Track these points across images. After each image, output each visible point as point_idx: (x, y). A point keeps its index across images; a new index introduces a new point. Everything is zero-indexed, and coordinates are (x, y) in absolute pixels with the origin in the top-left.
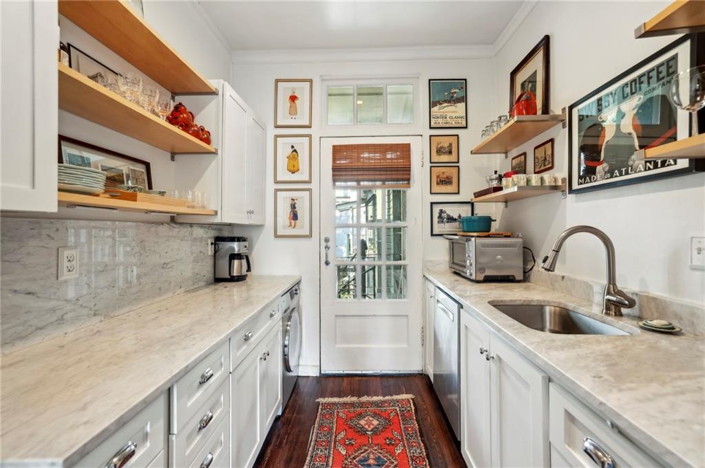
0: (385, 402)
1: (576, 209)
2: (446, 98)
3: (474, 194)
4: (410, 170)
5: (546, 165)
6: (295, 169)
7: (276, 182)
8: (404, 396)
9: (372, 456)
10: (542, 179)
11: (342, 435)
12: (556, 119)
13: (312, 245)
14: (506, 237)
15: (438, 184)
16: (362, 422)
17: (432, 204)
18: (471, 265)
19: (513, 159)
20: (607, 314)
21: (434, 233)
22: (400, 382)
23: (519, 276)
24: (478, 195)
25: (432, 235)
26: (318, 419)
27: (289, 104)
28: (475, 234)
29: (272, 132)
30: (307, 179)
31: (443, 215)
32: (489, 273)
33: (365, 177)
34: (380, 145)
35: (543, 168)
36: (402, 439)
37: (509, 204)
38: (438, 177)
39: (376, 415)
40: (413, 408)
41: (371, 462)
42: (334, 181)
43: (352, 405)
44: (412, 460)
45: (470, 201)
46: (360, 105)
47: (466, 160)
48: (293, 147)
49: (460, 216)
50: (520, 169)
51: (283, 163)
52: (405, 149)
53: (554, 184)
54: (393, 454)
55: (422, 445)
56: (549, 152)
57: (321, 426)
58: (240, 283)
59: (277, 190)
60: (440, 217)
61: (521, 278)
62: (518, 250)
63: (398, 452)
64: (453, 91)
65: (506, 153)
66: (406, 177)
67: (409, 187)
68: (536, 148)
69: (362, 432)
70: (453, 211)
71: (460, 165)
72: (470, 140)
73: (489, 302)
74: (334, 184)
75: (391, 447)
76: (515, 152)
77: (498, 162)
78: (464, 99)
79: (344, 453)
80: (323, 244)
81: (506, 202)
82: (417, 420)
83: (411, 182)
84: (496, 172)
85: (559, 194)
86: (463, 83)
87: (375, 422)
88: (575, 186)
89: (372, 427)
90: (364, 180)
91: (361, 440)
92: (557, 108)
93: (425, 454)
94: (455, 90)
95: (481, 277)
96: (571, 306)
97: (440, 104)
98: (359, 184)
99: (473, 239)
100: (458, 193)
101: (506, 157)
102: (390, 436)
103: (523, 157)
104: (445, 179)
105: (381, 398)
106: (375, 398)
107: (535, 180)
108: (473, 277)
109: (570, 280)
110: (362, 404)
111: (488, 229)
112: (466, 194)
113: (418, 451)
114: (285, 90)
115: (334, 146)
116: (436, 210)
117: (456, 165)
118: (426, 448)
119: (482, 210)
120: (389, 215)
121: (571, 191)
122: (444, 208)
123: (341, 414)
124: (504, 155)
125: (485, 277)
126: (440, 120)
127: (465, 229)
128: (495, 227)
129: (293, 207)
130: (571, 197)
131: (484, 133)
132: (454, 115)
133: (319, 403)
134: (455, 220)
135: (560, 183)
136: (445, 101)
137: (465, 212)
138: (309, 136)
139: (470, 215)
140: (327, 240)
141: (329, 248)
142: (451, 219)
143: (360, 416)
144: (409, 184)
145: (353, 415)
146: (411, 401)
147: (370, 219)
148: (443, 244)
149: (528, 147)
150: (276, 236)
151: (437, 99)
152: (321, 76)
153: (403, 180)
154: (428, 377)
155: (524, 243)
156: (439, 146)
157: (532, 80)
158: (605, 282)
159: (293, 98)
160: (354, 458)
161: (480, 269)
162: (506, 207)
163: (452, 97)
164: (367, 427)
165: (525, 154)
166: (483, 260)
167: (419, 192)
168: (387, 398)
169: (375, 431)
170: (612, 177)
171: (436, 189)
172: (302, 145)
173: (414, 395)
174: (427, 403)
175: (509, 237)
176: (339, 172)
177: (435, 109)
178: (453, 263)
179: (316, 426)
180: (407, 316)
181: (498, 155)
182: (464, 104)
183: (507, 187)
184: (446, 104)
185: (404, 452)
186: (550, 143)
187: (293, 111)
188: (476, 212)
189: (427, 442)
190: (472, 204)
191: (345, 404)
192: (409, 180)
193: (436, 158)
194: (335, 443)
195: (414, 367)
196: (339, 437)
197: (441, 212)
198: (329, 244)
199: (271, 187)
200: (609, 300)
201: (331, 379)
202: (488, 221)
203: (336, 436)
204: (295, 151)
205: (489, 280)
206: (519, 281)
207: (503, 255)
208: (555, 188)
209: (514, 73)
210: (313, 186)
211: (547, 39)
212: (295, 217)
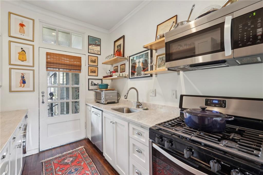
0: (74, 151)
1: (131, 83)
2: (94, 44)
3: (103, 77)
4: (81, 67)
5: (123, 71)
6: (24, 59)
7: (10, 64)
8: (80, 147)
9: (73, 169)
10: (123, 74)
11: (58, 168)
12: (126, 58)
13: (35, 95)
14: (113, 90)
15: (91, 72)
16: (66, 161)
17: (89, 79)
18: (103, 99)
19: (114, 67)
20: (137, 108)
21: (89, 89)
22: (78, 143)
23: (116, 102)
24: (104, 77)
25: (89, 90)
26: (44, 168)
27: (19, 28)
28: (104, 89)
29: (7, 39)
30: (32, 65)
31: (93, 83)
32: (108, 101)
33: (62, 67)
35: (122, 71)
36: (83, 160)
37: (113, 80)
38: (91, 70)
39: (70, 157)
40: (85, 150)
41: (73, 171)
42: (47, 68)
43: (60, 157)
44: (88, 164)
45: (101, 79)
47: (100, 66)
48: (22, 49)
49: (98, 84)
50: (116, 71)
51: (15, 55)
52: (80, 59)
53: (125, 76)
54: (81, 166)
55: (90, 159)
56: (124, 67)
57: (46, 170)
60: (91, 84)
61: (117, 102)
62: (116, 94)
63: (82, 164)
64: (96, 42)
65: (112, 65)
66: (80, 69)
67: (81, 73)
68: (121, 65)
69: (67, 164)
70: (96, 82)
71: (98, 67)
72: (102, 59)
73: (111, 109)
74: (47, 69)
75: (79, 164)
76: (115, 65)
77: (110, 68)
78: (100, 45)
79: (60, 173)
80: (41, 95)
81: (112, 80)
82: (87, 153)
83: (81, 71)
84: (109, 71)
86: (100, 40)
87: (71, 159)
88: (130, 77)
89: (70, 161)
90: (61, 69)
91: (68, 166)
92: (126, 56)
93: (91, 161)
94: (97, 42)
95: (106, 103)
96: (130, 107)
97: (92, 45)
98: (59, 70)
99: (104, 91)
100: (98, 76)
101: (112, 66)
102: (78, 161)
104: (93, 71)
105: (71, 151)
106: (69, 152)
107: (121, 75)
108: (104, 103)
109: (129, 101)
110: (64, 156)
111: (107, 88)
112: (100, 77)
113: (89, 161)
114: (16, 19)
115: (47, 53)
116: (90, 81)
117: (97, 66)
118: (92, 159)
119: (106, 81)
120: (63, 82)
121: (129, 78)
122: (93, 81)
123: (55, 162)
124: (111, 66)
125: (108, 102)
126: (92, 51)
127: (100, 88)
128: (109, 87)
129: (23, 77)
130: (129, 80)
131: (106, 58)
132: (97, 50)
133: (42, 163)
134: (97, 85)
135: (127, 76)
136: (94, 45)
138: (33, 45)
139: (101, 83)
140: (43, 93)
141: (44, 96)
142: (95, 85)
143: (64, 159)
144: (80, 71)
145: (60, 160)
146: (84, 148)
147: (53, 83)
148: (93, 93)
149: (119, 64)
150: (11, 91)
151: (91, 43)
152: (39, 20)
153: (78, 70)
154: (88, 139)
155: (118, 92)
156: (91, 59)
158: (136, 101)
159: (22, 25)
160: (66, 173)
161: (106, 100)
162: (112, 81)
163: (96, 44)
164: (68, 162)
165: (117, 66)
166: (107, 97)
167: (84, 75)
168: (74, 150)
169: (72, 162)
170: (138, 76)
171: (90, 74)
172: (28, 50)
173: (84, 146)
174: (89, 147)
175: (114, 90)
176: (49, 65)
177: (90, 46)
178: (96, 99)
179: (44, 170)
180: (80, 119)
181: (110, 65)
182: (100, 47)
183: (114, 76)
184: (94, 46)
185: (85, 163)
186: (124, 65)
187: (22, 32)
188: (103, 83)
189: (91, 157)
191: (56, 158)
192: (80, 70)
193: (90, 63)
194: (55, 172)
195: (82, 137)
196: (57, 170)
197: (92, 82)
198: (44, 94)
200: (137, 105)
201: (46, 152)
202: (107, 85)
203: (55, 170)
204: (24, 51)
205: (108, 103)
206: (116, 103)
207: (112, 96)
208: (125, 77)
209: (115, 42)
210: (36, 68)
211: (124, 36)
212: (24, 82)
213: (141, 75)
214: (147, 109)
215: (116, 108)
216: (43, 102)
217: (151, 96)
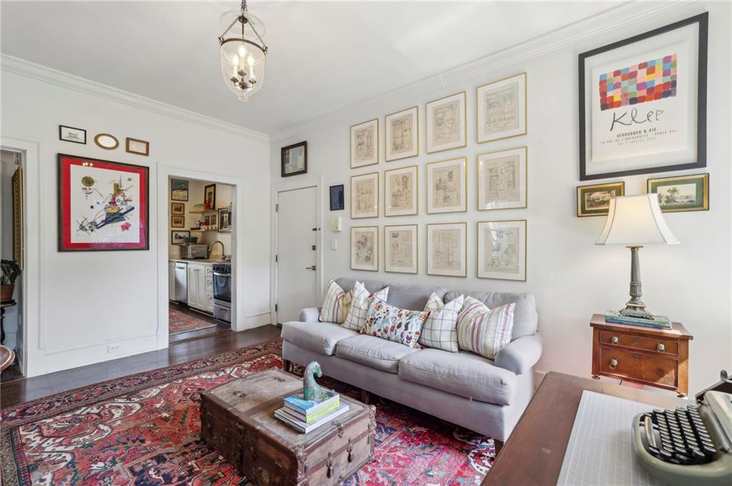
1: (220, 237)
5: (213, 223)
10: (212, 227)
12: (216, 210)
14: (201, 244)
15: (175, 223)
17: (172, 231)
18: (190, 254)
19: (205, 217)
20: (222, 260)
21: (173, 243)
23: (206, 257)
24: (192, 229)
28: (191, 243)
32: (196, 256)
37: (204, 233)
38: (175, 220)
45: (189, 231)
47: (187, 215)
49: (184, 237)
50: (207, 223)
56: (214, 219)
60: (176, 236)
62: (206, 248)
64: (182, 185)
65: (203, 214)
68: (211, 216)
70: (181, 234)
71: (185, 216)
72: (188, 207)
76: (206, 215)
77: (200, 217)
78: (186, 189)
81: (202, 233)
84: (199, 221)
85: (216, 232)
86: (186, 183)
92: (216, 207)
95: (193, 257)
97: (177, 190)
99: (190, 245)
100: (184, 227)
101: (203, 217)
103: (208, 217)
104: (178, 221)
107: (210, 227)
108: (190, 258)
109: (218, 255)
111: (196, 242)
112: (187, 227)
116: (174, 233)
117: (183, 216)
119: (194, 234)
121: (219, 231)
122: (178, 233)
125: (195, 258)
126: (176, 197)
127: (187, 242)
128: (198, 241)
130: (219, 233)
131: (196, 206)
132: (182, 195)
134: (182, 238)
135: (217, 229)
136: (179, 189)
137: (186, 235)
139: (188, 236)
142: (180, 237)
148: (177, 248)
151: (175, 187)
155: (208, 246)
156: (175, 207)
157: (210, 193)
161: (193, 255)
163: (182, 188)
166: (194, 252)
170: (224, 230)
171: (174, 225)
175: (203, 244)
177: (174, 192)
178: (182, 254)
181: (199, 215)
182: (187, 191)
184: (179, 191)
186: (214, 217)
188: (191, 235)
193: (174, 213)
197: (176, 235)
200: (222, 257)
202: (196, 239)
207: (201, 250)
208: (215, 230)
209: (205, 188)
211: (214, 185)
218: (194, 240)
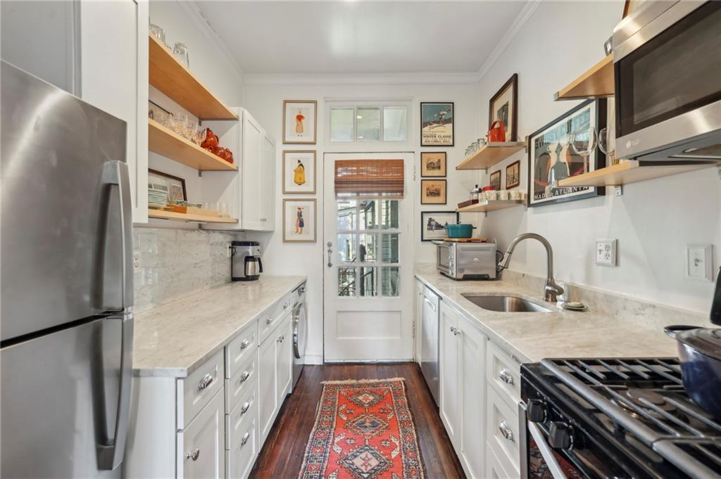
0: (380, 383)
1: (534, 220)
2: (436, 119)
3: (459, 204)
4: (403, 183)
5: (514, 183)
6: (302, 181)
7: (284, 193)
8: (397, 379)
9: (368, 421)
10: (509, 194)
11: (344, 407)
12: (521, 144)
13: (315, 251)
14: (483, 242)
15: (428, 195)
16: (361, 398)
17: (422, 213)
18: (453, 265)
19: (492, 174)
20: (547, 300)
21: (424, 238)
22: (394, 368)
23: (493, 275)
24: (462, 205)
25: (422, 240)
26: (322, 396)
27: (296, 123)
28: (457, 240)
29: (281, 148)
30: (312, 190)
31: (432, 223)
32: (467, 272)
33: (364, 189)
34: (377, 161)
35: (512, 185)
36: (393, 409)
37: (488, 213)
38: (428, 189)
39: (372, 393)
40: (403, 387)
41: (367, 424)
42: (336, 192)
43: (352, 386)
44: (401, 423)
45: (454, 210)
46: (360, 119)
47: (453, 176)
48: (299, 161)
49: (447, 224)
50: (495, 186)
51: (290, 175)
52: (400, 164)
53: (519, 199)
54: (385, 419)
55: (409, 412)
56: (516, 172)
57: (326, 401)
58: (255, 281)
59: (285, 200)
61: (494, 277)
62: (492, 254)
63: (389, 418)
64: (441, 113)
65: (486, 169)
66: (401, 189)
67: (403, 198)
68: (508, 167)
69: (361, 405)
70: (441, 220)
71: (448, 179)
72: (456, 157)
73: (462, 294)
74: (336, 196)
75: (383, 414)
76: (493, 169)
77: (481, 177)
78: (451, 120)
79: (345, 418)
80: (327, 248)
81: (486, 212)
82: (406, 396)
83: (404, 194)
84: (477, 186)
85: (522, 207)
86: (451, 106)
87: (371, 398)
88: (533, 201)
89: (368, 401)
90: (362, 192)
91: (361, 410)
92: (522, 137)
93: (411, 419)
94: (444, 112)
95: (461, 276)
96: (524, 296)
97: (431, 124)
98: (358, 195)
99: (454, 244)
100: (446, 204)
101: (487, 173)
102: (383, 407)
103: (498, 174)
104: (434, 192)
105: (377, 381)
106: (372, 381)
107: (504, 195)
108: (454, 276)
109: (528, 277)
110: (360, 386)
111: (470, 236)
112: (452, 205)
113: (406, 416)
114: (292, 110)
115: (336, 161)
116: (426, 218)
117: (443, 179)
118: (412, 415)
119: (466, 219)
120: (387, 222)
121: (529, 205)
122: (434, 216)
123: (342, 393)
124: (484, 171)
125: (464, 275)
126: (430, 139)
127: (450, 236)
128: (476, 234)
129: (300, 215)
130: (530, 209)
131: (467, 151)
132: (442, 134)
133: (323, 385)
134: (443, 227)
135: (523, 198)
136: (435, 122)
137: (451, 220)
138: (314, 152)
139: (455, 223)
140: (330, 245)
141: (331, 252)
142: (439, 227)
143: (359, 393)
144: (402, 195)
145: (352, 393)
146: (402, 383)
147: (369, 225)
148: (432, 248)
149: (502, 166)
150: (285, 241)
151: (428, 120)
152: (324, 98)
153: (397, 192)
154: (418, 364)
155: (498, 247)
156: (430, 162)
157: (505, 109)
158: (545, 276)
159: (300, 118)
160: (354, 422)
161: (460, 270)
162: (486, 216)
163: (441, 118)
164: (364, 401)
165: (500, 171)
166: (462, 262)
167: (411, 203)
168: (382, 380)
169: (371, 404)
170: (554, 196)
171: (426, 200)
172: (307, 159)
173: (405, 378)
174: (415, 384)
175: (485, 242)
176: (340, 184)
177: (426, 129)
178: (440, 265)
179: (321, 400)
180: (400, 311)
181: (480, 171)
182: (451, 125)
183: (482, 200)
184: (435, 125)
185: (394, 417)
186: (517, 165)
187: (299, 130)
188: (460, 220)
189: (413, 410)
190: (458, 213)
191: (345, 386)
192: (402, 192)
193: (426, 173)
194: (338, 412)
195: (407, 356)
196: (341, 409)
197: (431, 220)
198: (332, 248)
199: (280, 197)
200: (548, 290)
201: (333, 367)
202: (470, 228)
203: (338, 408)
204: (301, 165)
205: (467, 278)
206: (493, 280)
207: (479, 257)
209: (493, 101)
210: (318, 196)
211: (515, 76)
212: (301, 224)
213: (563, 194)
214: (580, 309)
215: (480, 293)
216: (330, 265)
217: (598, 264)
218: (465, 233)
